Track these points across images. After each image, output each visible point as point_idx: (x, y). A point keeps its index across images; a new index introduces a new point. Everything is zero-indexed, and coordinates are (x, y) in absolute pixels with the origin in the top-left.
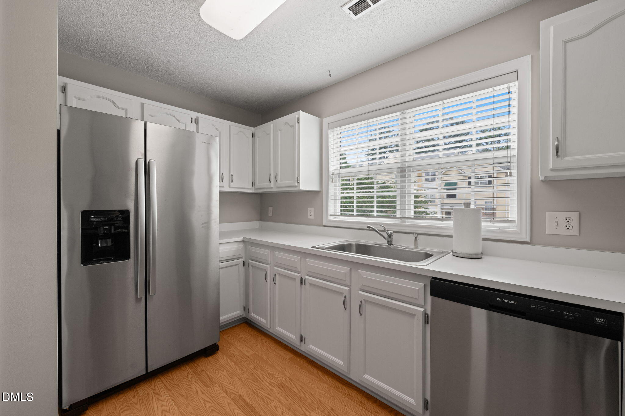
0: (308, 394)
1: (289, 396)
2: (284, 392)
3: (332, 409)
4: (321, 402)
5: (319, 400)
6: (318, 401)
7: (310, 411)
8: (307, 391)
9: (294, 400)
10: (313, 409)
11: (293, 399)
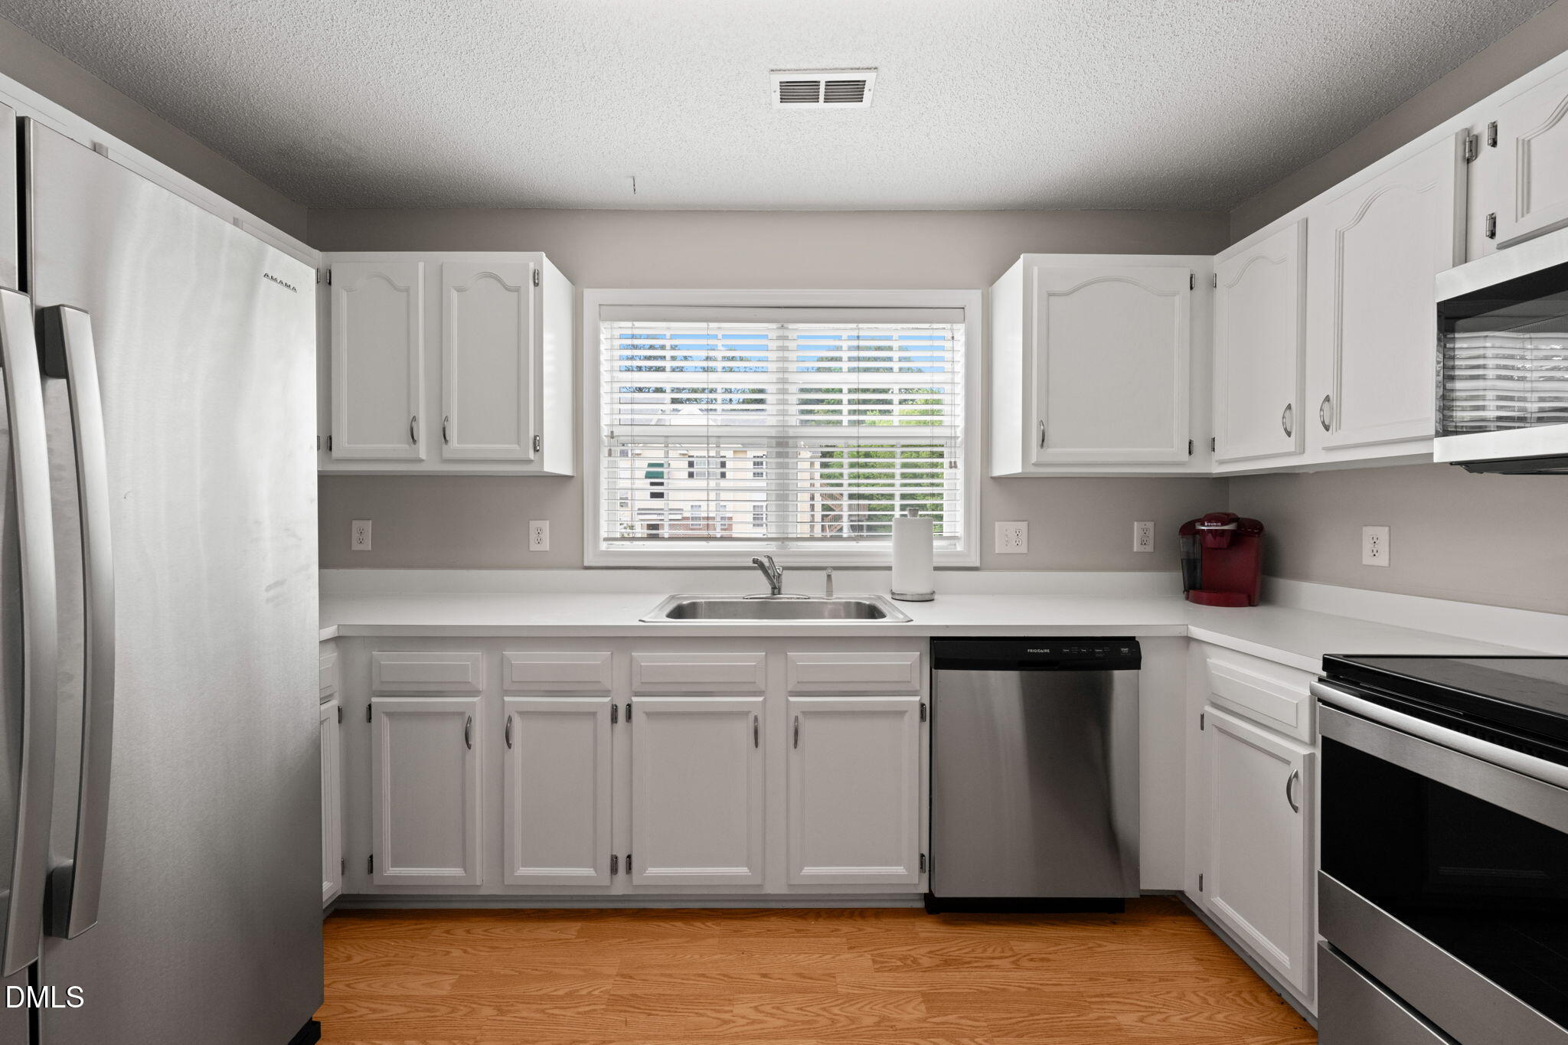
0: (694, 980)
1: (657, 1012)
2: (637, 1011)
3: (765, 976)
4: (732, 978)
5: (725, 976)
6: (725, 979)
7: (726, 1008)
8: (684, 977)
9: (676, 1012)
10: (730, 1000)
11: (669, 1011)
